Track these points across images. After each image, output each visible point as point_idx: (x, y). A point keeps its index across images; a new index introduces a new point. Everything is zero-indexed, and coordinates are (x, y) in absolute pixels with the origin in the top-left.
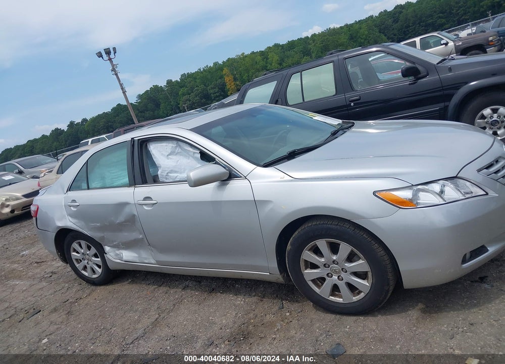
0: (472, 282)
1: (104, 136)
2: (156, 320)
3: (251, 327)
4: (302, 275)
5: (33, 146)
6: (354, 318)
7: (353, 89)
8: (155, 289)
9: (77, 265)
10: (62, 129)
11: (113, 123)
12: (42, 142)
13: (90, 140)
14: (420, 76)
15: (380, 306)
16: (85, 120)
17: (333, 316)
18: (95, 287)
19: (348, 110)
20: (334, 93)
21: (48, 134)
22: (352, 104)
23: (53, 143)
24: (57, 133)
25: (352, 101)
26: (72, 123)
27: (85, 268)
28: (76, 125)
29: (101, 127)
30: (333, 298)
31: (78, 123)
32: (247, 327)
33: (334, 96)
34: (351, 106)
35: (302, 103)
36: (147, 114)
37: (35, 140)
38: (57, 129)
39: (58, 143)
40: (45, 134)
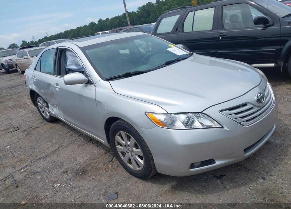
0: (214, 176)
1: (108, 31)
2: (55, 150)
3: (90, 168)
4: (116, 148)
5: (79, 31)
6: (137, 179)
7: (223, 28)
8: (68, 131)
9: (40, 110)
10: (95, 23)
11: (122, 22)
12: (84, 29)
13: (101, 33)
14: (268, 25)
15: (148, 178)
16: (107, 19)
17: (129, 174)
18: (47, 122)
19: (217, 41)
20: (211, 29)
21: (88, 25)
22: (221, 38)
23: (90, 30)
24: (92, 24)
25: (221, 36)
26: (100, 20)
27: (43, 112)
28: (102, 21)
29: (116, 24)
30: (129, 164)
31: (104, 20)
32: (88, 167)
33: (211, 30)
34: (219, 39)
35: (192, 32)
36: (142, 20)
37: (81, 27)
38: (92, 23)
39: (92, 31)
40: (86, 25)
